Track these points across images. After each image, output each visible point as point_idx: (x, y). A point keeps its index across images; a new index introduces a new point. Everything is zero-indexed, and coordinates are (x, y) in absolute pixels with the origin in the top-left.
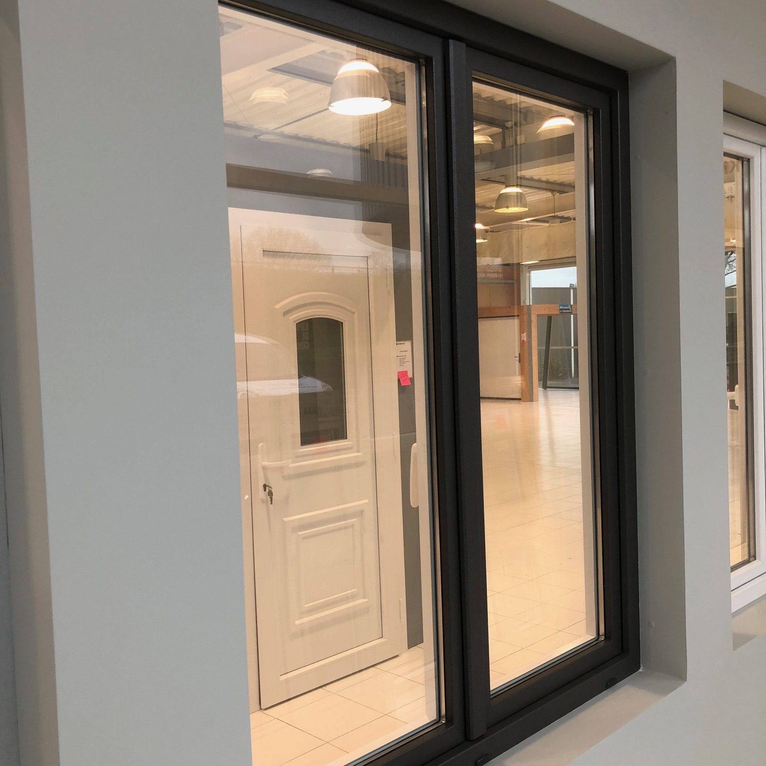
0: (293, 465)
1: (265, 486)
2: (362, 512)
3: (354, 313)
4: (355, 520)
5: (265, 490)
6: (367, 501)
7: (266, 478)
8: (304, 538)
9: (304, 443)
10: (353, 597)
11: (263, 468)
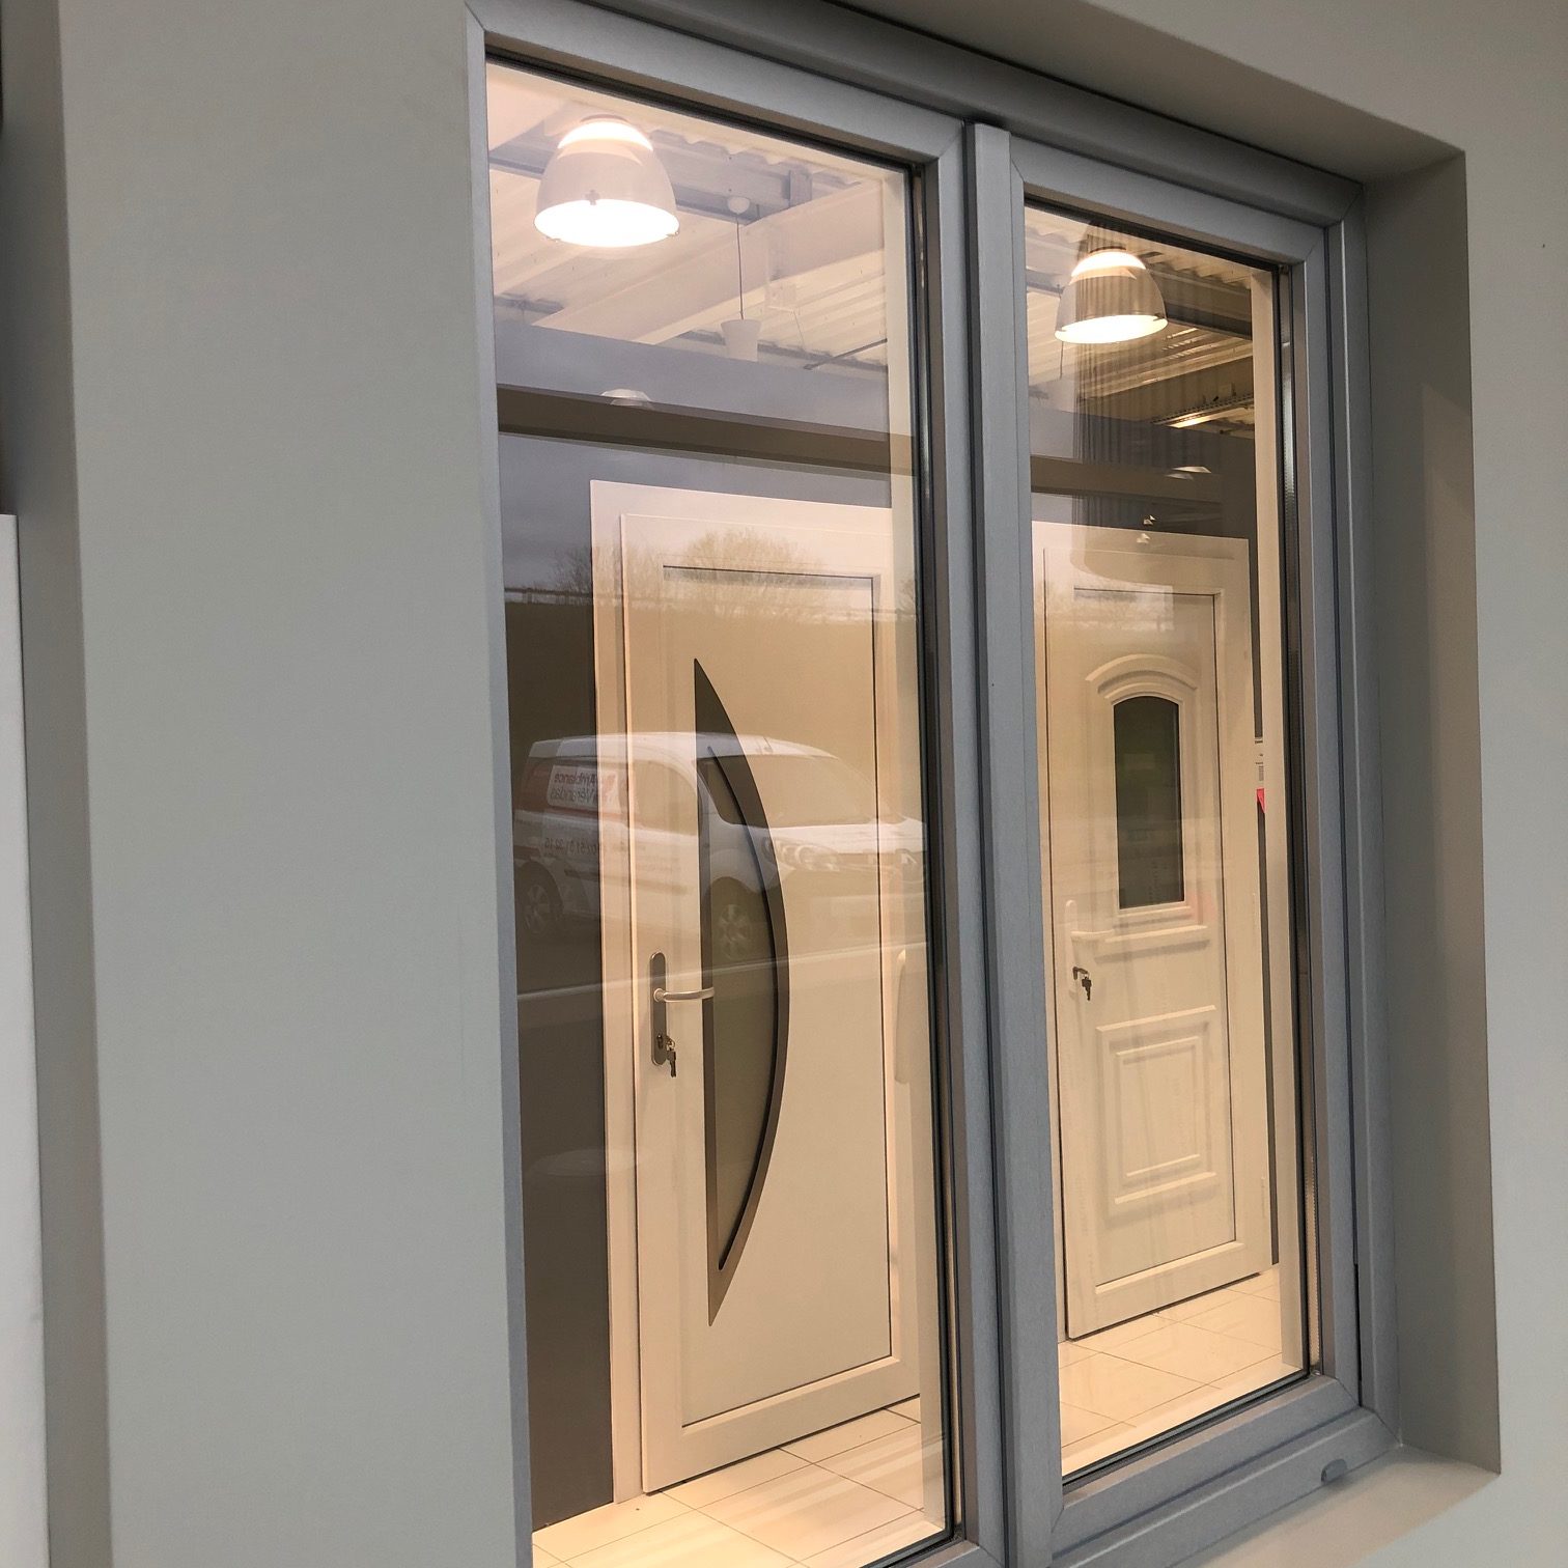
0: (1112, 939)
1: (1076, 970)
2: (1206, 1025)
3: (1194, 689)
4: (1196, 1037)
5: (1076, 977)
6: (1213, 1007)
7: (1077, 959)
8: (1126, 1062)
9: (1123, 905)
10: (1193, 1167)
11: (1073, 941)
